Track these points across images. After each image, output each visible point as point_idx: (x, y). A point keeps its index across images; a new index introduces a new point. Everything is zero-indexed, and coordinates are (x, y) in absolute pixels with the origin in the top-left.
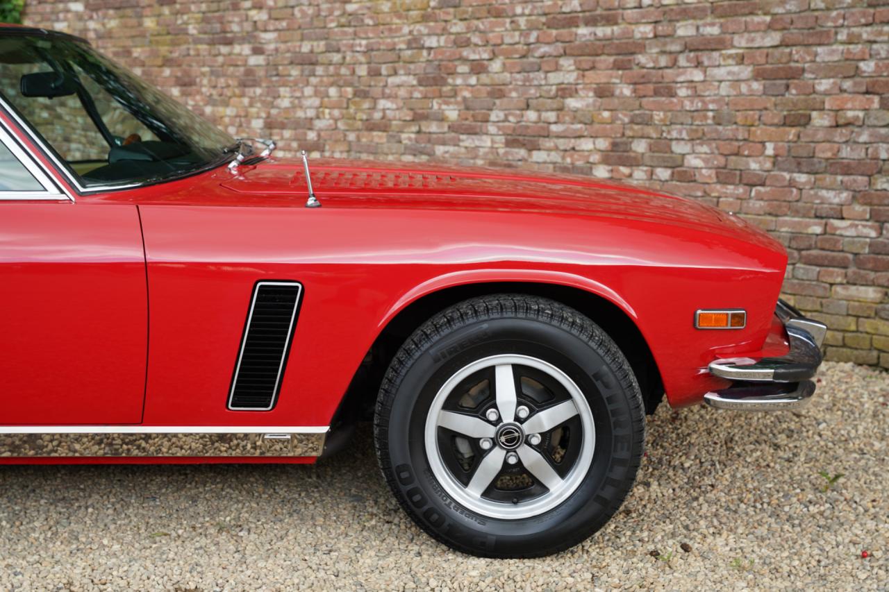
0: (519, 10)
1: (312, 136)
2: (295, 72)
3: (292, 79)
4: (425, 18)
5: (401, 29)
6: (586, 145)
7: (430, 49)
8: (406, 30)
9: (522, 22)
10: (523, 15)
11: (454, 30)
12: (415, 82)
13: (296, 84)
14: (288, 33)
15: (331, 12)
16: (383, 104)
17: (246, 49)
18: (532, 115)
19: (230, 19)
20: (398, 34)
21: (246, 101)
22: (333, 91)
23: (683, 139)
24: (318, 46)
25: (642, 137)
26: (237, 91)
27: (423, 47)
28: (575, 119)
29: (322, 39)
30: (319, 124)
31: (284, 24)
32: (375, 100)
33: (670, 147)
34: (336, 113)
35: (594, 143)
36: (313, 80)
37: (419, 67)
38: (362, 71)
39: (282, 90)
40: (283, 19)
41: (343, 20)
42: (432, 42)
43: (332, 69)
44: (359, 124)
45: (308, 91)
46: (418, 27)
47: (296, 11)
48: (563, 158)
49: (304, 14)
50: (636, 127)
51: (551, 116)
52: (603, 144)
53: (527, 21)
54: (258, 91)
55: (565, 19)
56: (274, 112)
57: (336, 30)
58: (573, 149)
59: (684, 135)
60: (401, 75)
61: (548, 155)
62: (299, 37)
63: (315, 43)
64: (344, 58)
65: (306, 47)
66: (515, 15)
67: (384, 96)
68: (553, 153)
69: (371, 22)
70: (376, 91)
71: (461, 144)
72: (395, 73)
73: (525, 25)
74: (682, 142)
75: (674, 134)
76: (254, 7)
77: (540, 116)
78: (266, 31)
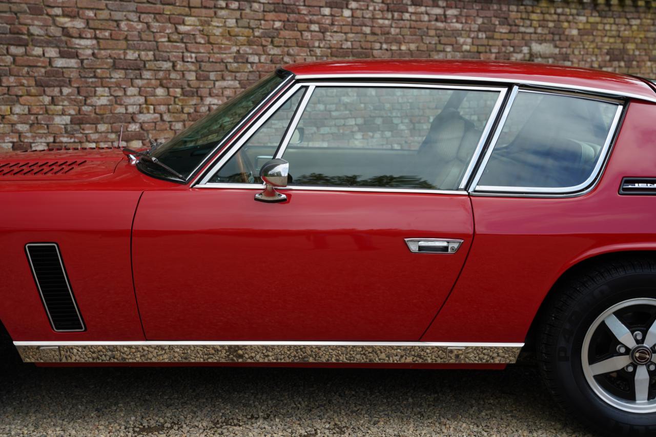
0: (317, 44)
1: (134, 127)
2: (118, 75)
3: (113, 80)
4: (250, 43)
5: (230, 48)
6: (352, 122)
7: (252, 63)
8: (235, 49)
9: (318, 51)
10: (319, 47)
11: (272, 52)
12: (238, 86)
13: (118, 85)
14: (110, 42)
15: (162, 30)
16: (208, 100)
17: (52, 52)
18: (321, 107)
19: (29, 21)
20: (227, 52)
21: (47, 100)
22: (160, 91)
23: (398, 117)
24: (147, 55)
25: (379, 117)
26: (33, 90)
27: (247, 62)
28: (346, 109)
29: (150, 50)
30: (142, 118)
31: (107, 34)
32: (202, 98)
33: (392, 120)
34: (163, 108)
35: (355, 121)
36: (139, 82)
37: (242, 76)
38: (192, 76)
39: (100, 90)
40: (105, 30)
41: (175, 37)
42: (255, 59)
43: (161, 74)
44: (185, 116)
45: (131, 91)
46: (243, 48)
47: (123, 25)
48: (339, 130)
49: (131, 28)
50: (377, 112)
51: (333, 107)
52: (360, 121)
53: (321, 51)
54: (66, 91)
55: (343, 51)
56: (85, 108)
57: (166, 44)
58: (344, 125)
59: (399, 115)
60: (228, 80)
61: (330, 129)
62: (125, 46)
63: (143, 53)
64: (174, 66)
65: (131, 55)
66: (314, 47)
67: (210, 95)
68: (333, 128)
69: (203, 42)
70: (203, 92)
71: (273, 126)
72: (223, 79)
73: (320, 53)
74: (397, 118)
75: (394, 114)
76: (64, 15)
77: (326, 107)
78: (81, 37)
